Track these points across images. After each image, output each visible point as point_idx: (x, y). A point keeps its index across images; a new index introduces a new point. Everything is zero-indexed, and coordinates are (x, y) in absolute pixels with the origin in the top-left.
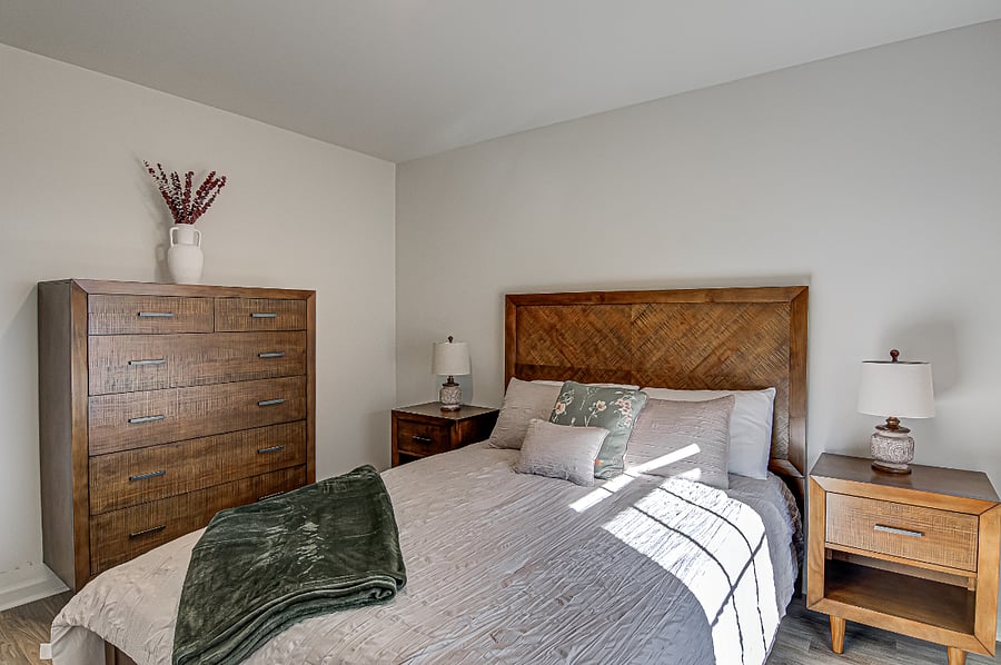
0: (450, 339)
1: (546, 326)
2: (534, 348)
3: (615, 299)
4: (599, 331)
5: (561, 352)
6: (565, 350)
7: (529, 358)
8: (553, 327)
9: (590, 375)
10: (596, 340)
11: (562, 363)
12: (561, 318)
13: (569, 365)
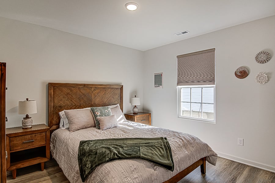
0: (27, 99)
1: (66, 93)
2: (61, 100)
3: (88, 86)
4: (84, 94)
5: (72, 101)
6: (73, 100)
7: (59, 104)
8: (68, 94)
9: (81, 106)
10: (83, 97)
11: (72, 104)
12: (71, 91)
13: (74, 104)
